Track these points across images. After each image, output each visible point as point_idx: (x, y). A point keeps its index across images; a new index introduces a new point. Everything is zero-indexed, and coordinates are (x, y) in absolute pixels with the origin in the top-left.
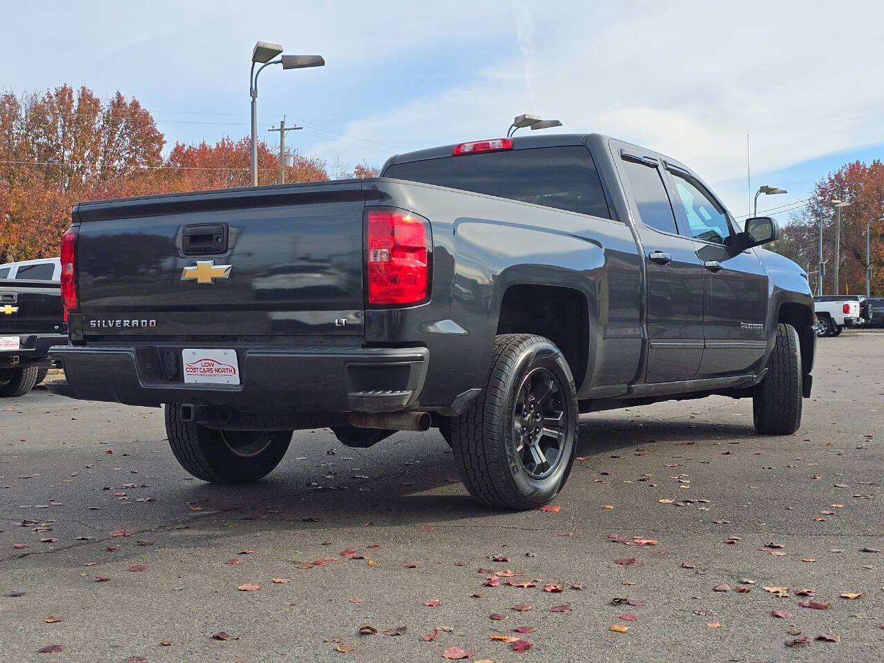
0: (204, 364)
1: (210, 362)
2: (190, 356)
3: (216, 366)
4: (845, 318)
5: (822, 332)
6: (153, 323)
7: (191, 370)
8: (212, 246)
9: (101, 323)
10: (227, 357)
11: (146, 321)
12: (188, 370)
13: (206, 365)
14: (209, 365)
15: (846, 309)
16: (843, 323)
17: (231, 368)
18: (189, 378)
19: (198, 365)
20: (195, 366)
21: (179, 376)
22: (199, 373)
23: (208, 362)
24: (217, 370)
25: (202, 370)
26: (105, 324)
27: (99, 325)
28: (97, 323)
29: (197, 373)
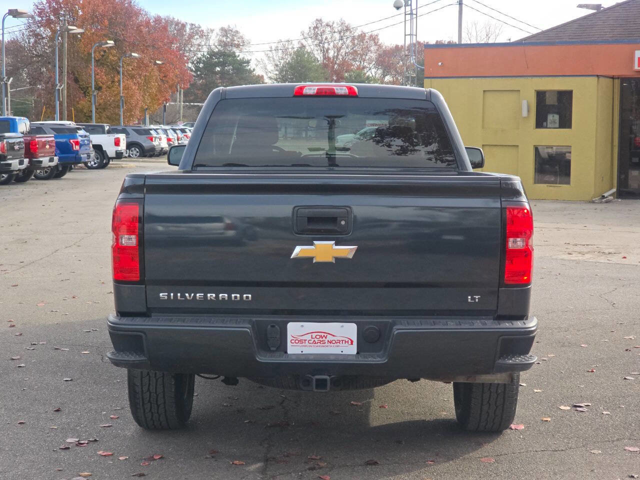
0: (314, 336)
1: (323, 334)
2: (294, 329)
3: (330, 338)
4: (116, 151)
5: (95, 163)
6: (247, 297)
7: (297, 341)
8: (336, 228)
9: (175, 296)
10: (346, 331)
11: (238, 295)
12: (293, 341)
13: (317, 337)
14: (321, 338)
15: (117, 143)
16: (114, 155)
17: (347, 340)
18: (293, 349)
19: (308, 337)
20: (303, 338)
21: (283, 347)
22: (307, 344)
24: (331, 342)
25: (312, 342)
26: (181, 297)
27: (172, 298)
28: (169, 296)
29: (304, 344)
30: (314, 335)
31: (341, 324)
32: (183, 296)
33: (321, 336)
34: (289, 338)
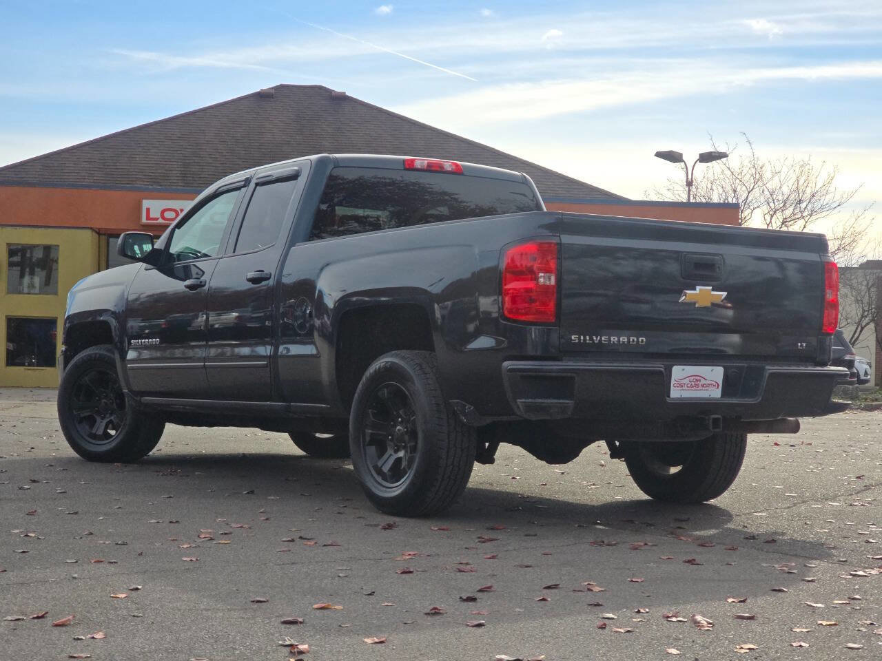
0: (691, 380)
1: (698, 378)
2: (679, 372)
3: (703, 382)
6: (642, 341)
7: (678, 385)
8: (714, 274)
9: (585, 339)
10: (714, 374)
11: (635, 338)
12: (675, 385)
13: (694, 380)
14: (696, 382)
17: (715, 384)
18: (675, 393)
19: (686, 381)
20: (683, 382)
22: (686, 388)
23: (696, 378)
24: (703, 386)
25: (689, 386)
26: (590, 340)
27: (582, 341)
28: (579, 338)
29: (683, 388)
30: (692, 378)
31: (710, 368)
32: (591, 339)
33: (697, 380)
34: (673, 382)
